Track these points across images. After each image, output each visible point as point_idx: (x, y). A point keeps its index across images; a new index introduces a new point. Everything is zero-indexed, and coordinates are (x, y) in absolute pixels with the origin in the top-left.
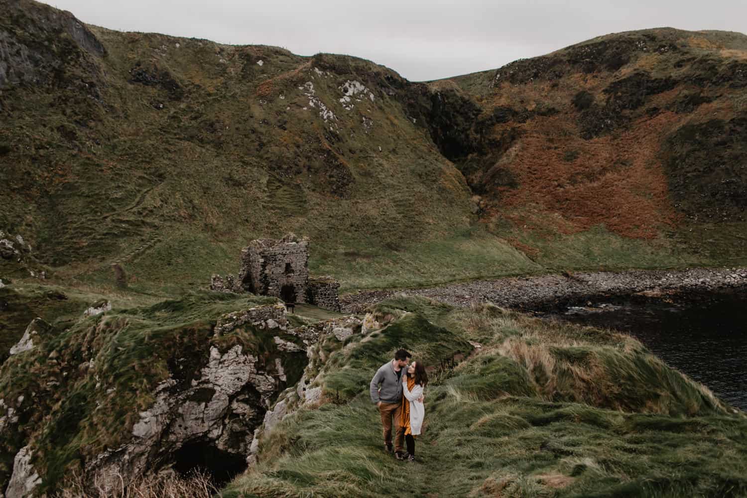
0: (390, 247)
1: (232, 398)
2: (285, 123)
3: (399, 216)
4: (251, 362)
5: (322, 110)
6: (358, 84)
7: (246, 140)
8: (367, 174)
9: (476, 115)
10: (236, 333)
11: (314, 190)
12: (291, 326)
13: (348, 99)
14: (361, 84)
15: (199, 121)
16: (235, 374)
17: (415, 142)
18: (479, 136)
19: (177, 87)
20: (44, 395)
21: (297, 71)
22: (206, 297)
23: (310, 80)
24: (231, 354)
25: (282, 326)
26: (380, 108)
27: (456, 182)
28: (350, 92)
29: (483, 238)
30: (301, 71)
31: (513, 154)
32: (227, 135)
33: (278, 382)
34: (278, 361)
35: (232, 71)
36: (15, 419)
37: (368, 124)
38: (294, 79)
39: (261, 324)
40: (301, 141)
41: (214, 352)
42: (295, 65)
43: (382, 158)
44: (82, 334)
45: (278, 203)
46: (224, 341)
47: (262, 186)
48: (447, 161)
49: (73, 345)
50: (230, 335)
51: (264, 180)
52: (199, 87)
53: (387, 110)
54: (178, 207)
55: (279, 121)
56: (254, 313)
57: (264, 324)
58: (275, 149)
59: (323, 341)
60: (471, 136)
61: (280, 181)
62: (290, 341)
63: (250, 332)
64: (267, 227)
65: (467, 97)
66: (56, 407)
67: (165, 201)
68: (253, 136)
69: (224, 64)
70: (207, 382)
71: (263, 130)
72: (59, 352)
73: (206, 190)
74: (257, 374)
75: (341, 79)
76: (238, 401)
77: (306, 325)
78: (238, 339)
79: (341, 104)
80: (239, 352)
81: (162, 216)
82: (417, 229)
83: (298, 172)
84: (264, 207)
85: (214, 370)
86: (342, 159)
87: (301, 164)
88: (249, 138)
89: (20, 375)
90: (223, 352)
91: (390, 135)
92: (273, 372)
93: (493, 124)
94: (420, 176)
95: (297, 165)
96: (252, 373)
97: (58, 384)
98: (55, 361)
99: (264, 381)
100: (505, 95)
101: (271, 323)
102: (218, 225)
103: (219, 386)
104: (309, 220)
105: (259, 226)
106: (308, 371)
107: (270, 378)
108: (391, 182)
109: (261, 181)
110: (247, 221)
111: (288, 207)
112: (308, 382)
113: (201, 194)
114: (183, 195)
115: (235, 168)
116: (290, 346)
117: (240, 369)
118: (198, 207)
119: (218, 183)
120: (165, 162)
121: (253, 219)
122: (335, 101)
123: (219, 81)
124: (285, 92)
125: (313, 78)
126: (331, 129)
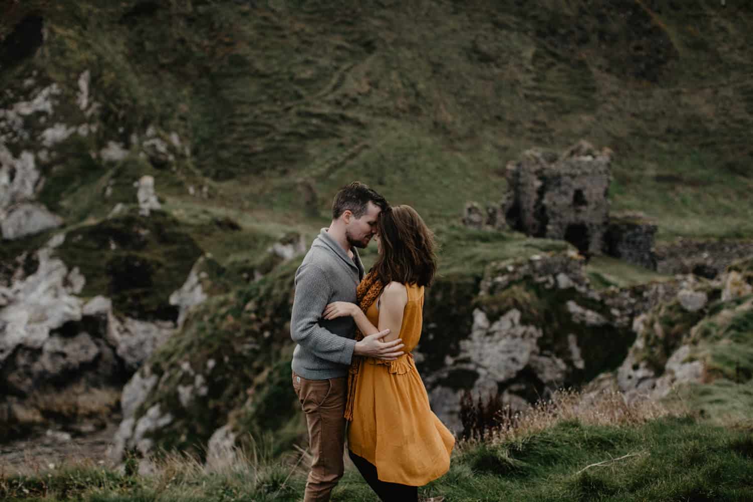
0: (732, 168)
1: (503, 386)
4: (532, 336)
8: (699, 46)
10: (513, 292)
11: (608, 71)
12: (592, 287)
16: (509, 352)
20: (240, 361)
22: (461, 235)
24: (504, 324)
25: (581, 285)
33: (570, 370)
34: (572, 338)
36: (204, 391)
39: (547, 282)
41: (480, 318)
43: (725, 17)
44: (289, 280)
45: (550, 91)
46: (495, 303)
47: (525, 63)
49: (277, 295)
50: (504, 294)
51: (529, 53)
54: (393, 94)
56: (538, 265)
57: (552, 281)
59: (660, 309)
61: (554, 55)
62: (593, 309)
63: (533, 292)
64: (532, 130)
66: (261, 378)
67: (374, 85)
70: (467, 361)
72: (259, 303)
73: (436, 68)
74: (541, 354)
76: (511, 392)
77: (616, 285)
78: (515, 300)
80: (516, 321)
81: (371, 107)
83: (584, 41)
84: (526, 96)
85: (478, 344)
86: (658, 20)
87: (589, 27)
89: (209, 331)
90: (493, 318)
92: (564, 353)
95: (581, 28)
96: (533, 353)
97: (258, 347)
98: (253, 316)
99: (551, 366)
101: (564, 281)
102: (454, 123)
103: (485, 368)
104: (599, 119)
105: (518, 127)
106: (637, 350)
107: (559, 361)
108: (740, 59)
109: (524, 54)
110: (499, 118)
111: (566, 97)
112: (636, 367)
113: (429, 74)
114: (401, 75)
115: (483, 32)
116: (592, 316)
117: (516, 346)
118: (424, 94)
119: (455, 56)
120: (376, 23)
121: (508, 117)
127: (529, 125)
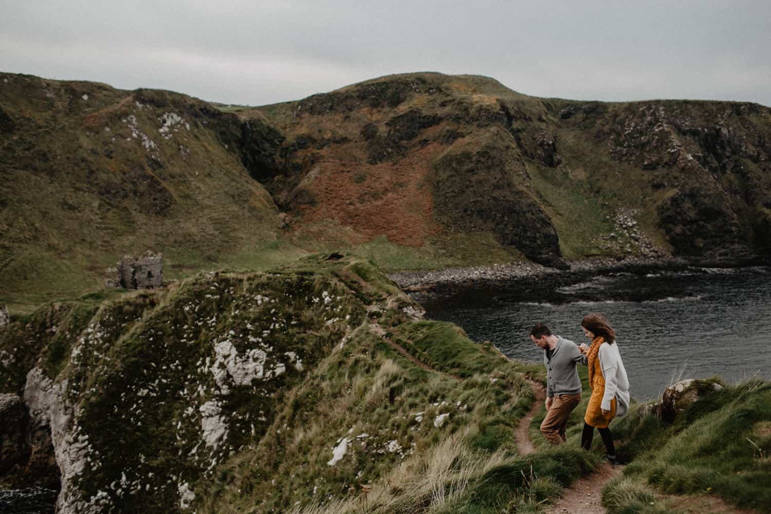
0: (209, 258)
2: (112, 152)
3: (217, 233)
5: (144, 140)
6: (175, 116)
7: (76, 168)
8: (187, 197)
9: (281, 142)
11: (140, 212)
13: (167, 130)
14: (178, 115)
15: (32, 151)
17: (228, 166)
18: (283, 160)
19: (9, 120)
21: (119, 105)
23: (132, 113)
26: (196, 137)
27: (265, 202)
28: (168, 123)
29: (288, 249)
30: (124, 105)
31: (313, 176)
32: (59, 164)
35: (59, 104)
37: (185, 151)
38: (118, 113)
40: (126, 168)
42: (117, 100)
43: (199, 181)
45: (109, 224)
47: (95, 209)
48: (256, 183)
51: (96, 204)
52: (29, 119)
53: (202, 138)
54: (22, 230)
55: (106, 151)
58: (103, 176)
60: (277, 161)
61: (109, 204)
64: (102, 245)
65: (272, 126)
67: (10, 225)
68: (83, 165)
69: (51, 99)
71: (91, 159)
73: (44, 214)
75: (159, 111)
79: (160, 134)
81: (10, 238)
82: (232, 244)
83: (126, 196)
84: (97, 228)
86: (164, 184)
87: (128, 189)
88: (79, 166)
91: (206, 160)
93: (295, 150)
94: (233, 196)
95: (123, 190)
100: (306, 125)
102: (59, 244)
104: (138, 238)
105: (95, 244)
108: (208, 203)
109: (93, 205)
110: (83, 240)
111: (119, 227)
113: (41, 218)
114: (25, 219)
115: (68, 193)
118: (40, 229)
119: (55, 207)
120: (5, 190)
121: (88, 239)
122: (155, 131)
123: (48, 114)
124: (110, 124)
125: (134, 111)
126: (153, 157)
127: (100, 243)
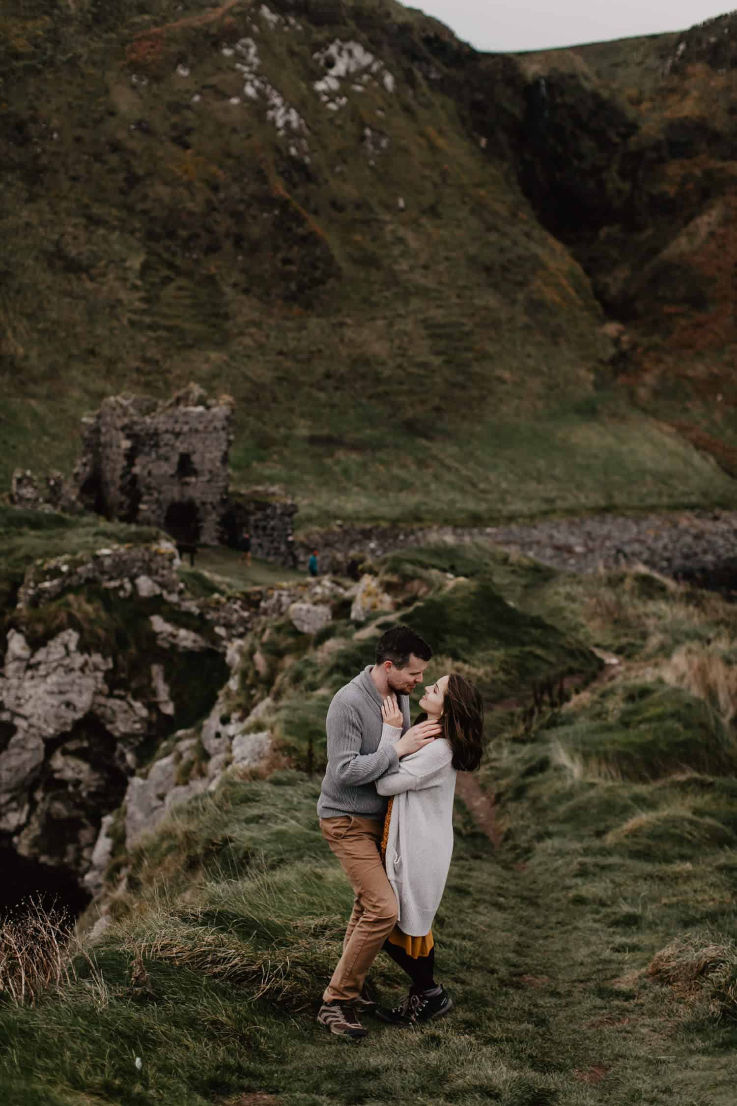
0: (411, 428)
1: (52, 745)
2: (189, 131)
3: (437, 361)
4: (96, 668)
5: (273, 107)
6: (358, 51)
7: (97, 166)
8: (369, 261)
9: (625, 137)
10: (68, 604)
11: (246, 291)
12: (188, 595)
13: (334, 85)
14: (367, 49)
16: (61, 693)
17: (482, 192)
18: (626, 186)
21: (220, 10)
23: (248, 33)
24: (54, 651)
25: (170, 592)
26: (407, 110)
27: (570, 290)
28: (340, 68)
29: (623, 419)
30: (229, 11)
31: (703, 231)
32: (54, 154)
33: (154, 717)
34: (157, 670)
35: (70, 2)
37: (376, 145)
38: (213, 31)
39: (122, 587)
40: (222, 176)
41: (17, 644)
43: (404, 224)
45: (165, 316)
46: (40, 620)
47: (131, 276)
48: (552, 241)
50: (53, 607)
51: (136, 262)
53: (422, 114)
55: (174, 127)
56: (108, 562)
57: (128, 586)
58: (161, 191)
59: (263, 631)
60: (610, 186)
61: (171, 266)
62: (187, 627)
63: (98, 604)
64: (138, 370)
65: (605, 94)
68: (114, 160)
70: (1, 707)
71: (135, 144)
74: (110, 695)
75: (319, 36)
76: (65, 753)
77: (222, 593)
78: (70, 616)
79: (317, 95)
80: (72, 647)
82: (475, 393)
83: (212, 249)
84: (132, 323)
85: (14, 682)
86: (315, 224)
87: (221, 230)
88: (104, 162)
90: (36, 643)
91: (427, 172)
92: (146, 694)
93: (661, 160)
94: (488, 270)
95: (210, 231)
96: (98, 693)
99: (125, 712)
100: (695, 93)
101: (146, 585)
102: (26, 357)
103: (25, 718)
104: (232, 357)
105: (120, 366)
106: (228, 695)
107: (138, 705)
108: (422, 281)
109: (129, 264)
110: (92, 352)
111: (187, 326)
112: (225, 721)
115: (70, 229)
116: (186, 639)
117: (73, 683)
119: (30, 262)
121: (106, 351)
122: (303, 86)
123: (39, 26)
124: (191, 59)
125: (255, 28)
126: (293, 151)
127: (135, 364)
